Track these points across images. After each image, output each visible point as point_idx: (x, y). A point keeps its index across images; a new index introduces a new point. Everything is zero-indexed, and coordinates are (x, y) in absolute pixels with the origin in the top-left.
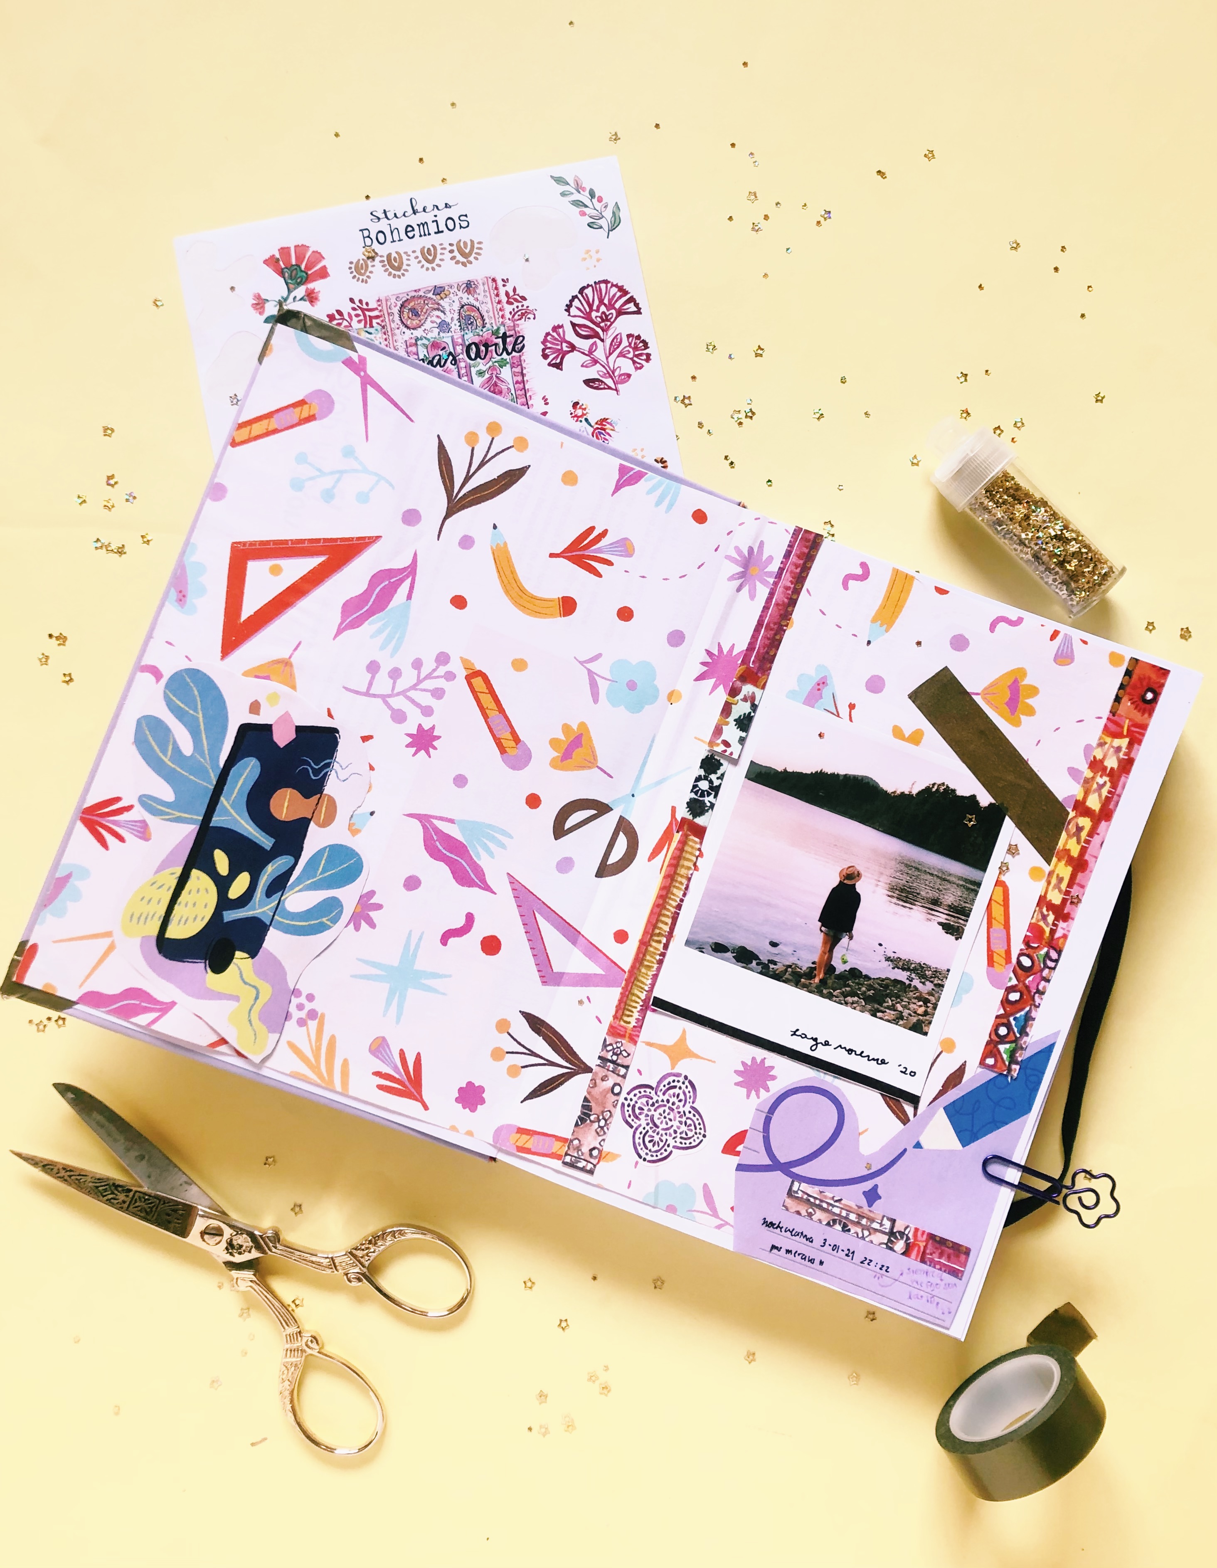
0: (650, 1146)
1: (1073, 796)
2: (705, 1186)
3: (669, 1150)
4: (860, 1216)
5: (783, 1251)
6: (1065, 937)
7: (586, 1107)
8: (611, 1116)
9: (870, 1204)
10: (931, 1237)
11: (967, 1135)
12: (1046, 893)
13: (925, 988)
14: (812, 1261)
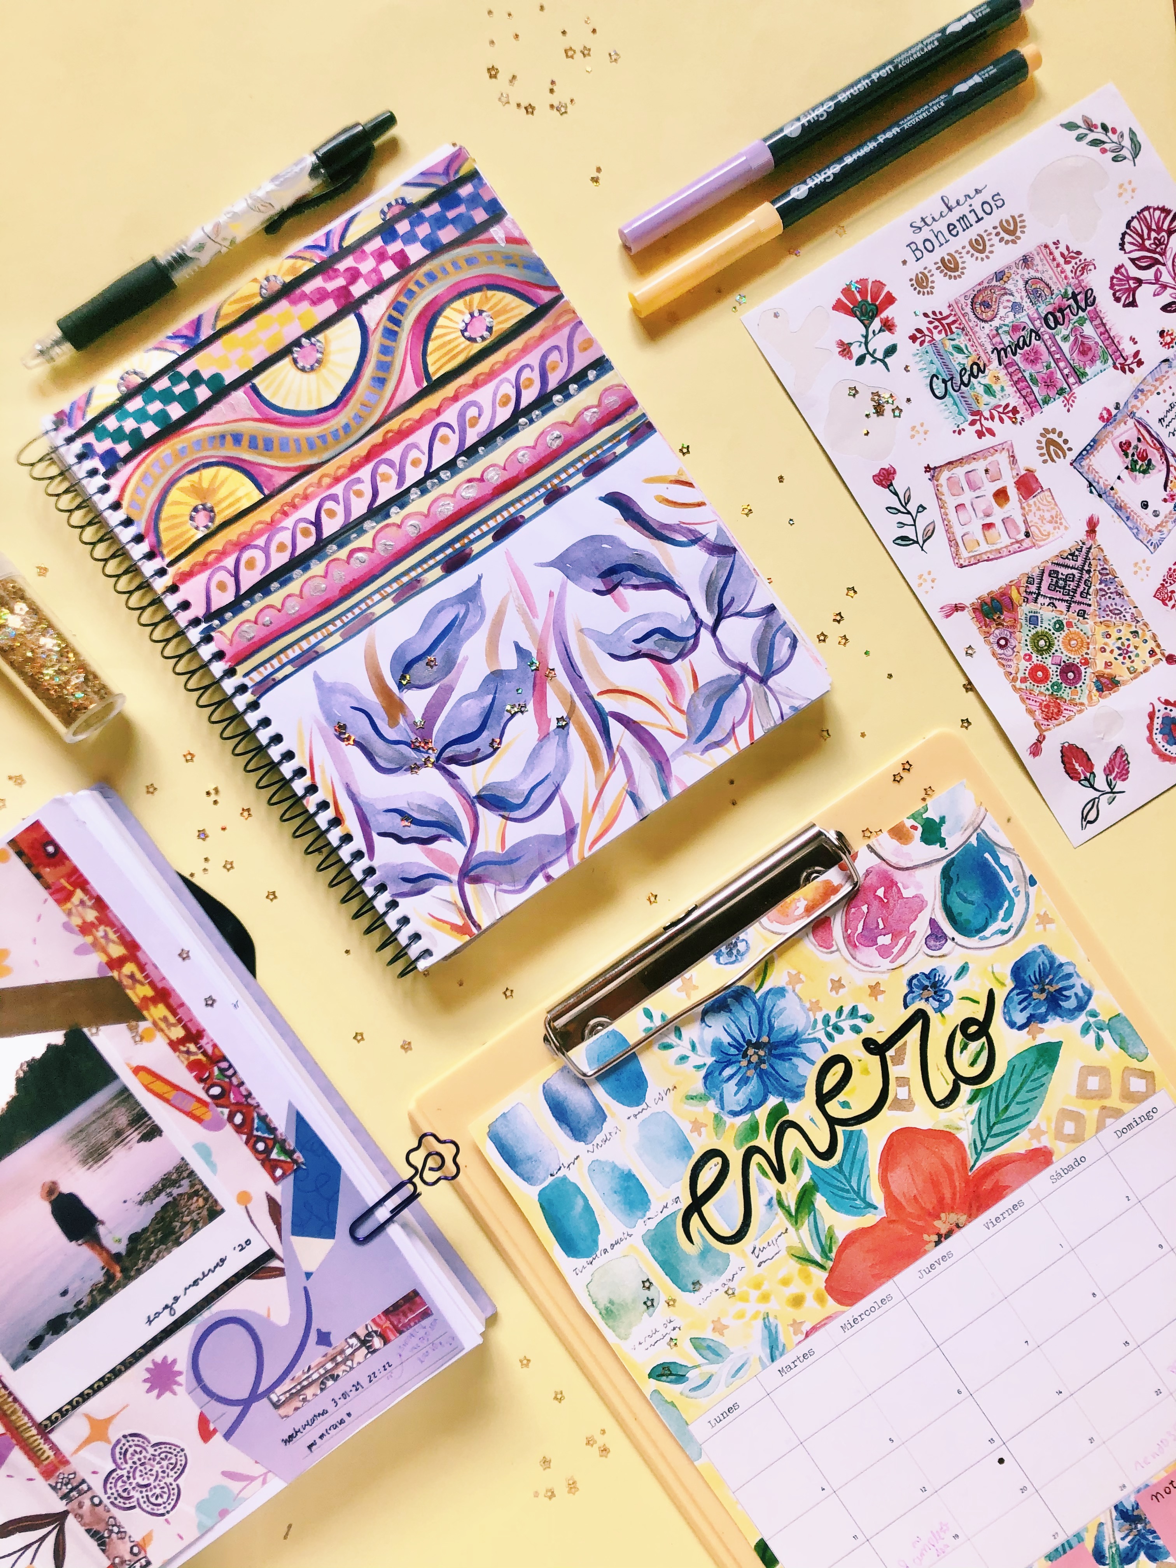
0: (160, 1501)
1: (100, 964)
2: (224, 1473)
3: (174, 1486)
4: (333, 1359)
5: (318, 1441)
6: (215, 1046)
7: (95, 1535)
8: (115, 1519)
9: (329, 1344)
10: (386, 1313)
11: (326, 1230)
12: (169, 1038)
13: (185, 1186)
14: (342, 1422)
